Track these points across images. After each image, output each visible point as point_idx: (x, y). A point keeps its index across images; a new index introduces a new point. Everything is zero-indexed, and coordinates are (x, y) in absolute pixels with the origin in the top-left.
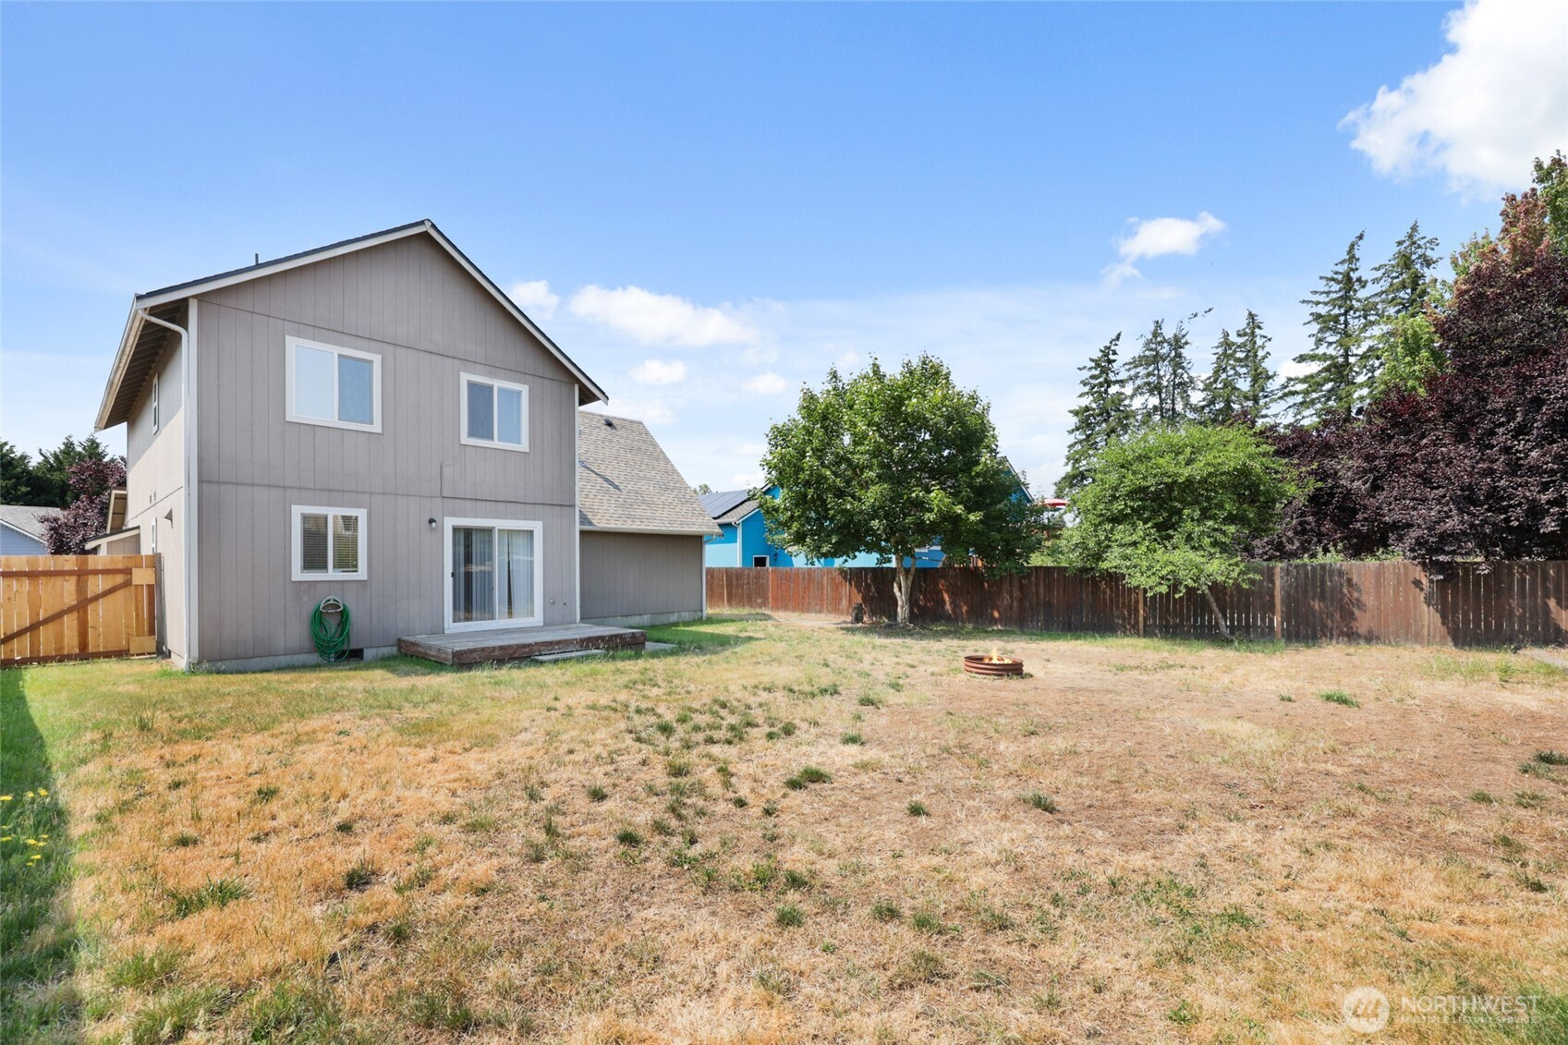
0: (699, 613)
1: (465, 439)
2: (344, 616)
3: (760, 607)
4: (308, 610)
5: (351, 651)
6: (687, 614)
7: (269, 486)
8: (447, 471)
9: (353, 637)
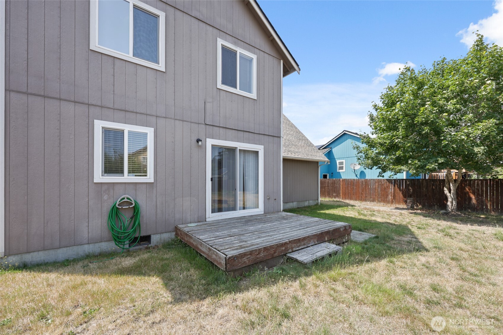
0: (317, 201)
1: (220, 85)
2: (136, 210)
3: (335, 198)
4: (107, 207)
5: (141, 237)
6: (312, 201)
7: (75, 102)
8: (208, 106)
9: (143, 226)
